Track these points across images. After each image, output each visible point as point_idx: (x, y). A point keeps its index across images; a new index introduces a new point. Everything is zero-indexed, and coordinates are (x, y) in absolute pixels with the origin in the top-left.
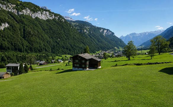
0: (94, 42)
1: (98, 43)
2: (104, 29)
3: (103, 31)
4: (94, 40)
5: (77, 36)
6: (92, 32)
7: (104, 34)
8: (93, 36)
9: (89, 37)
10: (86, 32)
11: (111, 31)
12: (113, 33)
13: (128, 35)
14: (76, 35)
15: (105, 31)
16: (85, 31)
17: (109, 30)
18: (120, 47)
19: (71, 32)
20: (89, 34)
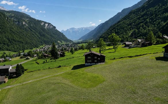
0: (36, 36)
1: (40, 36)
2: (45, 23)
3: (44, 25)
4: (35, 33)
5: (15, 29)
6: (32, 25)
7: (46, 27)
8: (34, 30)
9: (29, 30)
10: (25, 25)
11: (52, 25)
12: (55, 27)
13: (68, 30)
14: (13, 28)
15: (46, 25)
16: (24, 23)
17: (50, 24)
18: (62, 41)
19: (7, 24)
20: (29, 27)
